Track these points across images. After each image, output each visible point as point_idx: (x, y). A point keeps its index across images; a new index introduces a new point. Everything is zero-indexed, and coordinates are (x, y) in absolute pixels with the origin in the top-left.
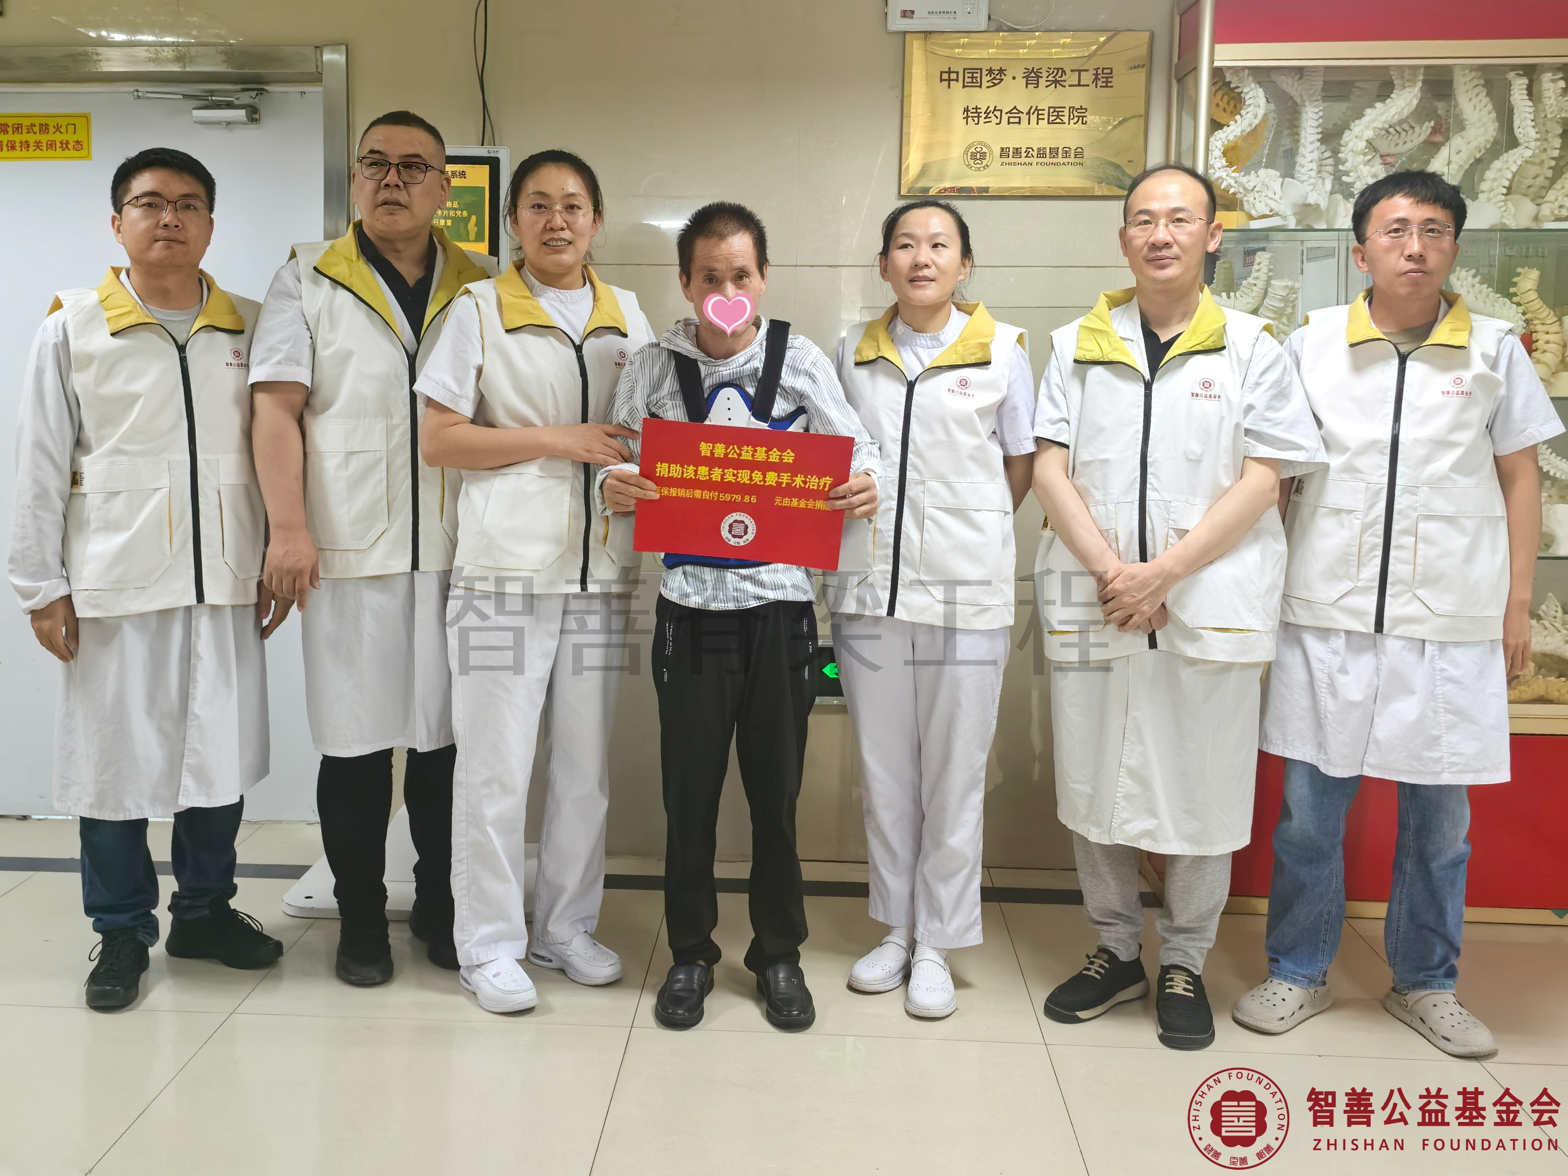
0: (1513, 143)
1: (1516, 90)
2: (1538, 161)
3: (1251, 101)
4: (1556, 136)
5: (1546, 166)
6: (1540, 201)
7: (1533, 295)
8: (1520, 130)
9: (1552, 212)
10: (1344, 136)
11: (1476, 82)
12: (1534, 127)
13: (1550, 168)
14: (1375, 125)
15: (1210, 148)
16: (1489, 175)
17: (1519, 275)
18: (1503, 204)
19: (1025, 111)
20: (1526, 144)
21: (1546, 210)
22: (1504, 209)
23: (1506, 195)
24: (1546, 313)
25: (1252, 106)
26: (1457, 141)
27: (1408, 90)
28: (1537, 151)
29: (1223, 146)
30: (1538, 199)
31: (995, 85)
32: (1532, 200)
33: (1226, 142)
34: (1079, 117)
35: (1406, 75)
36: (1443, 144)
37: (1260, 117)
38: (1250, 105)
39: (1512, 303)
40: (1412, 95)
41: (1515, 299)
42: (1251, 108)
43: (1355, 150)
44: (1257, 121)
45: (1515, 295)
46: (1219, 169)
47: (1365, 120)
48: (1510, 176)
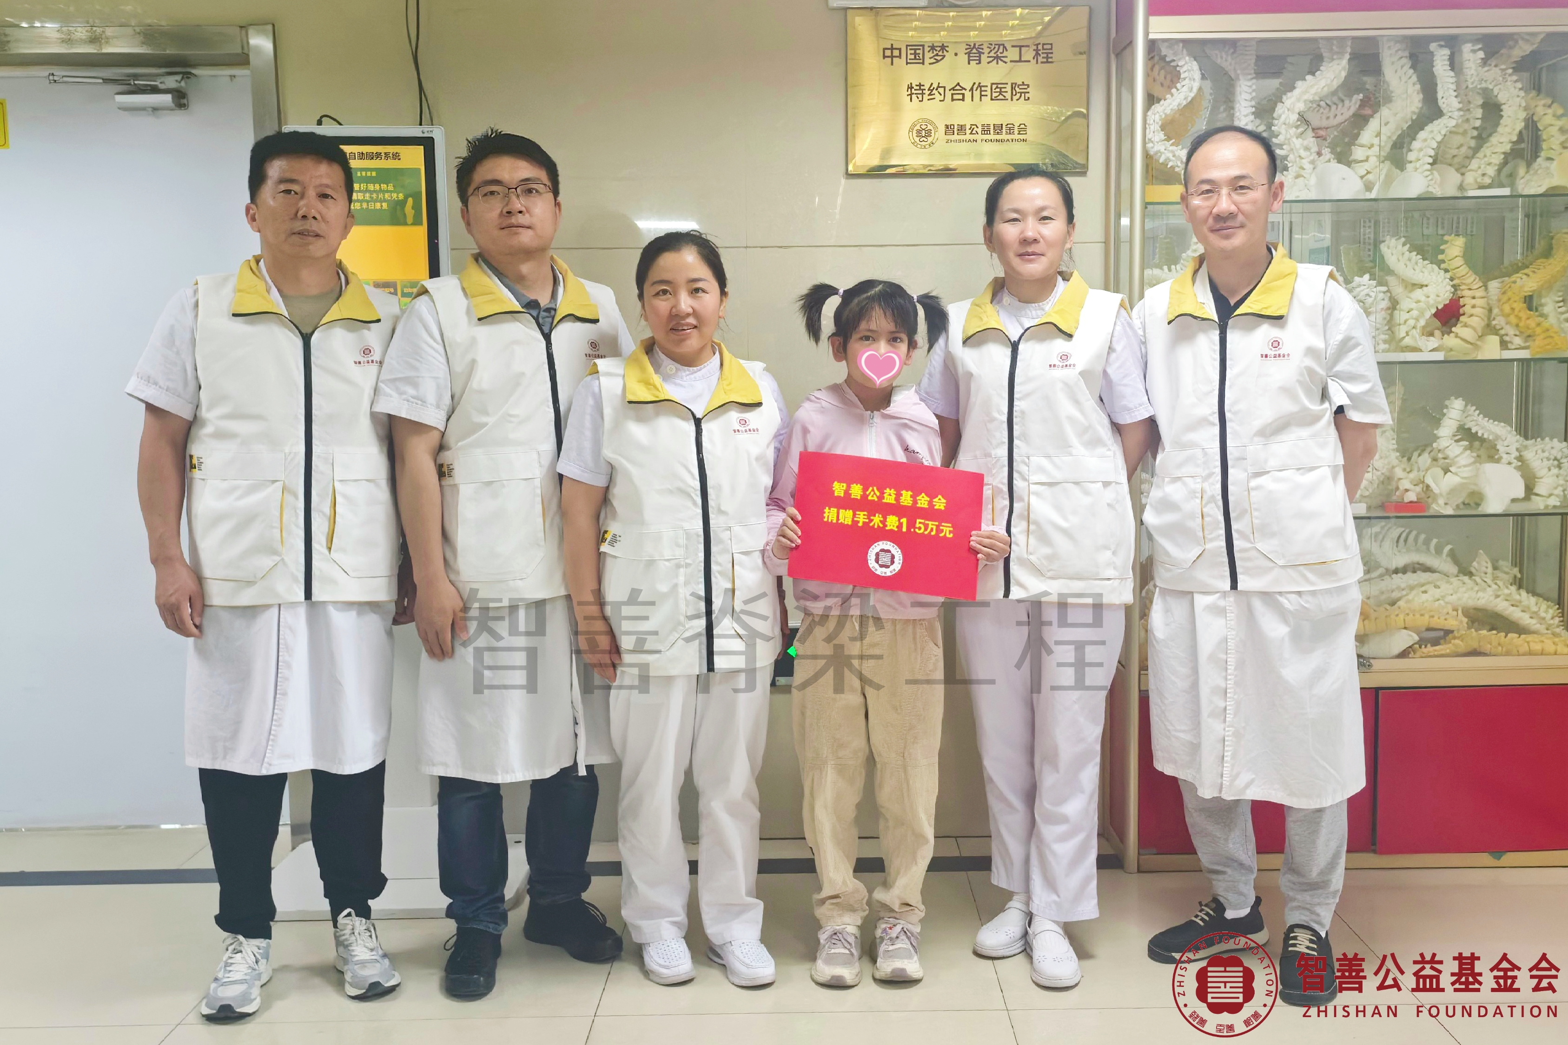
0: (1438, 113)
1: (1438, 62)
2: (1461, 130)
3: (1186, 75)
4: (1478, 106)
5: (1469, 135)
6: (1463, 170)
7: (1459, 261)
8: (1444, 100)
9: (1476, 181)
10: (1276, 109)
11: (1400, 53)
12: (1456, 97)
13: (1472, 138)
14: (1306, 97)
15: (1148, 122)
16: (1416, 145)
17: (1446, 242)
18: (1429, 173)
19: (968, 88)
20: (1450, 114)
21: (1470, 178)
22: (1430, 178)
23: (1431, 164)
24: (1471, 279)
25: (1187, 79)
26: (1385, 112)
27: (1336, 62)
28: (1460, 121)
29: (1160, 120)
30: (1461, 169)
31: (938, 61)
32: (1457, 170)
33: (1163, 116)
34: (1021, 93)
35: (1334, 48)
36: (1372, 116)
37: (1195, 90)
38: (1185, 79)
39: (1440, 269)
40: (1340, 67)
41: (1443, 266)
42: (1187, 81)
43: (1287, 123)
44: (1192, 95)
45: (1443, 261)
46: (1158, 142)
47: (1296, 92)
48: (1435, 145)
